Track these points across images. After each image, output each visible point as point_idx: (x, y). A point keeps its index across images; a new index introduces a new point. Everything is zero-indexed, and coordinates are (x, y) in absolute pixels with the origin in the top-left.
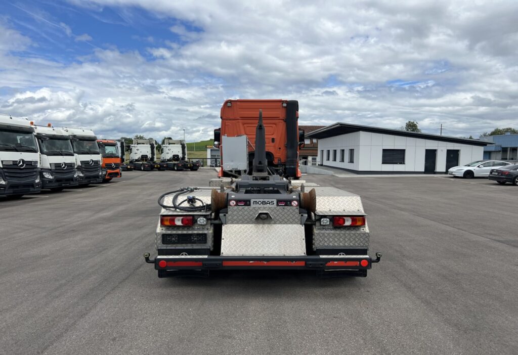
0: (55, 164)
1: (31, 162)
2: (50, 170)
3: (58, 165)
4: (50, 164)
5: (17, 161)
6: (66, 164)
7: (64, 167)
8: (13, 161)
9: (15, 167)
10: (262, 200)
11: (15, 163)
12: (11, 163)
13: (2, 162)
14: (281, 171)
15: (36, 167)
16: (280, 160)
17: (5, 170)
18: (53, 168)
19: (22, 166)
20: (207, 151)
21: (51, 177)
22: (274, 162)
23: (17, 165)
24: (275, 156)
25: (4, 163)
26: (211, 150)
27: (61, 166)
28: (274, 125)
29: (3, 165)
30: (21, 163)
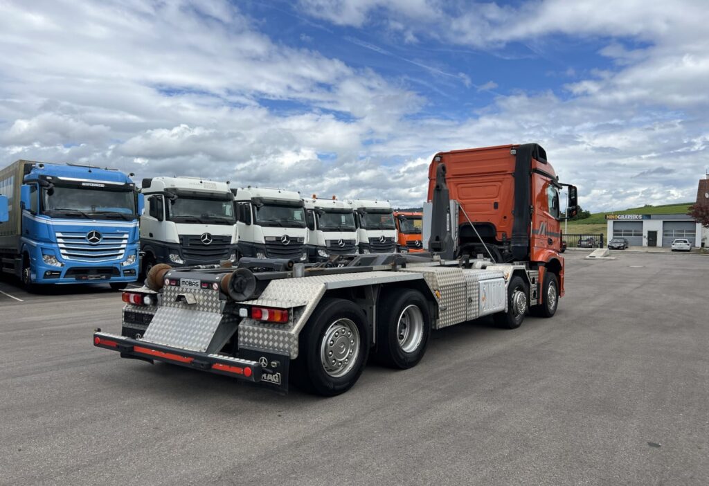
0: (331, 241)
1: (296, 238)
2: (326, 247)
3: (334, 242)
4: (326, 241)
5: (280, 237)
6: (343, 241)
7: (342, 245)
8: (277, 237)
9: (278, 243)
10: (188, 280)
11: (278, 239)
12: (274, 239)
13: (265, 237)
14: (507, 251)
15: (302, 244)
16: (504, 235)
17: (268, 246)
18: (329, 245)
19: (286, 242)
20: (606, 223)
21: (326, 256)
22: (496, 238)
23: (280, 241)
24: (498, 230)
25: (267, 239)
26: (614, 222)
27: (338, 244)
28: (499, 183)
29: (266, 241)
30: (285, 240)
